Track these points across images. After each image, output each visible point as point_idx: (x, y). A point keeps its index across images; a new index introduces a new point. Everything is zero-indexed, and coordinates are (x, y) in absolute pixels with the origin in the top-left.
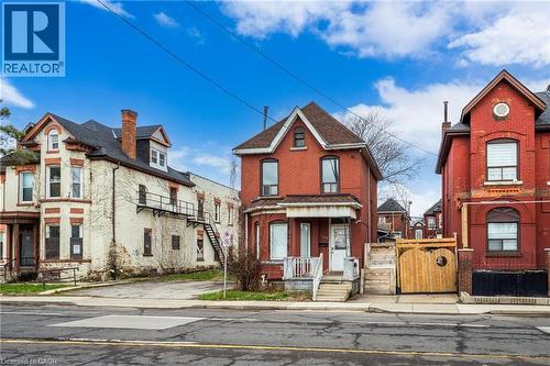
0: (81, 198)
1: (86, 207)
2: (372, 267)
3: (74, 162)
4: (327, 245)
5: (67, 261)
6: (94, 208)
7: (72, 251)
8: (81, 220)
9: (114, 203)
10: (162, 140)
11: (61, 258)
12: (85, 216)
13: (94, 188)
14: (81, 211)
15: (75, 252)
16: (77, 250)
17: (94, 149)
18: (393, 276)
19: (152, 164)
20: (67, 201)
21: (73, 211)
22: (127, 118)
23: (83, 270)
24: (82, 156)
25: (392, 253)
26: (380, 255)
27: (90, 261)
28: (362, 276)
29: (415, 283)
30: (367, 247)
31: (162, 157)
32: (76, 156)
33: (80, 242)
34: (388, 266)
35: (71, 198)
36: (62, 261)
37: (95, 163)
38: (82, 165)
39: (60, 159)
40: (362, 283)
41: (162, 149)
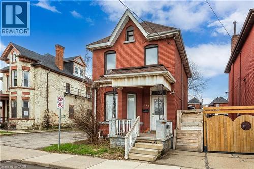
0: (29, 87)
1: (31, 92)
2: (183, 129)
3: (24, 68)
4: (148, 111)
5: (19, 119)
6: (36, 92)
7: (23, 114)
8: (29, 98)
9: (47, 91)
10: (81, 63)
11: (17, 118)
12: (31, 96)
13: (36, 82)
14: (29, 94)
15: (25, 114)
16: (26, 113)
17: (36, 62)
18: (200, 137)
19: (75, 74)
20: (20, 88)
21: (23, 93)
22: (58, 49)
23: (29, 124)
24: (29, 65)
25: (199, 118)
26: (189, 119)
27: (34, 120)
28: (175, 135)
29: (220, 144)
30: (179, 113)
31: (81, 71)
32: (25, 65)
33: (28, 109)
34: (196, 128)
35: (23, 86)
36: (17, 119)
37: (37, 69)
38: (29, 70)
39: (17, 66)
40: (174, 141)
41: (82, 68)
